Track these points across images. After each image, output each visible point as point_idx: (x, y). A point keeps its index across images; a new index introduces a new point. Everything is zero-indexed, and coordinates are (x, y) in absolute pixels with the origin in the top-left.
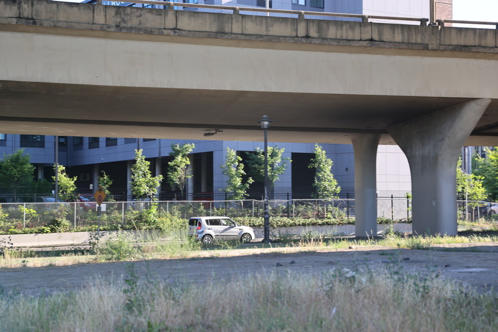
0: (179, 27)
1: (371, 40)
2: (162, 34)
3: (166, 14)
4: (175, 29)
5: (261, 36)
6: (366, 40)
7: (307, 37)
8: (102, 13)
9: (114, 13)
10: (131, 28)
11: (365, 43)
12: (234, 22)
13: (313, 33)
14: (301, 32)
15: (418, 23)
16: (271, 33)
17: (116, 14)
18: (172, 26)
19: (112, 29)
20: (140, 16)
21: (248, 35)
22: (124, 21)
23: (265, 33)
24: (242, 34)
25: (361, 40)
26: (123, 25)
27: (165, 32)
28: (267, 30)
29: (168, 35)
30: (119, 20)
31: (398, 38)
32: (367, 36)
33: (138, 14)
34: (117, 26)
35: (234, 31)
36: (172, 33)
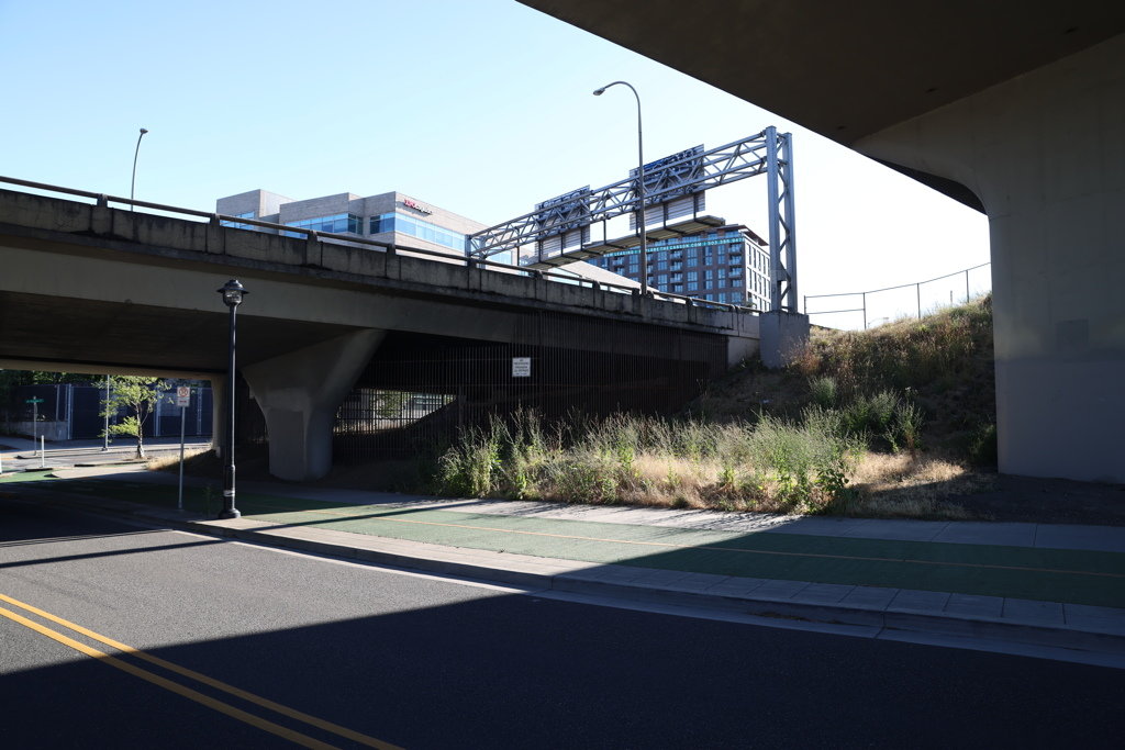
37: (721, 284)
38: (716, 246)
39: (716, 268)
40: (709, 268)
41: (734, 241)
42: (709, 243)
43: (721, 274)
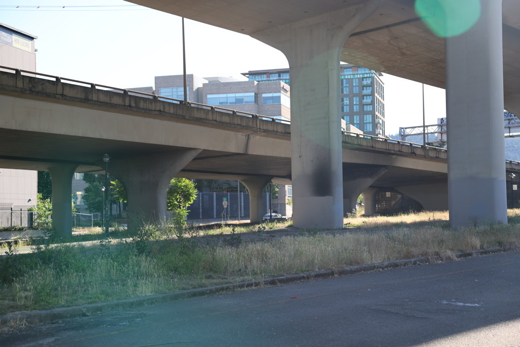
0: (64, 94)
1: (160, 111)
2: (56, 98)
3: (57, 85)
4: (62, 95)
5: (107, 103)
6: (158, 111)
7: (130, 106)
8: (21, 81)
9: (28, 81)
10: (38, 93)
11: (157, 113)
12: (93, 93)
13: (133, 104)
14: (127, 103)
15: (179, 103)
16: (112, 102)
17: (29, 82)
18: (61, 93)
19: (28, 92)
20: (43, 84)
21: (101, 102)
22: (33, 86)
23: (109, 102)
24: (98, 101)
25: (155, 111)
26: (33, 89)
27: (57, 96)
28: (110, 100)
29: (59, 99)
30: (31, 86)
31: (172, 111)
32: (158, 108)
33: (42, 83)
34: (30, 90)
35: (94, 99)
36: (61, 97)
37: (356, 108)
38: (353, 79)
39: (351, 96)
40: (346, 96)
41: (365, 76)
42: (346, 77)
43: (356, 100)
